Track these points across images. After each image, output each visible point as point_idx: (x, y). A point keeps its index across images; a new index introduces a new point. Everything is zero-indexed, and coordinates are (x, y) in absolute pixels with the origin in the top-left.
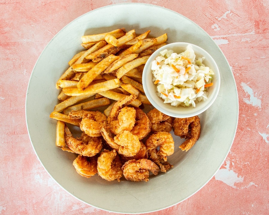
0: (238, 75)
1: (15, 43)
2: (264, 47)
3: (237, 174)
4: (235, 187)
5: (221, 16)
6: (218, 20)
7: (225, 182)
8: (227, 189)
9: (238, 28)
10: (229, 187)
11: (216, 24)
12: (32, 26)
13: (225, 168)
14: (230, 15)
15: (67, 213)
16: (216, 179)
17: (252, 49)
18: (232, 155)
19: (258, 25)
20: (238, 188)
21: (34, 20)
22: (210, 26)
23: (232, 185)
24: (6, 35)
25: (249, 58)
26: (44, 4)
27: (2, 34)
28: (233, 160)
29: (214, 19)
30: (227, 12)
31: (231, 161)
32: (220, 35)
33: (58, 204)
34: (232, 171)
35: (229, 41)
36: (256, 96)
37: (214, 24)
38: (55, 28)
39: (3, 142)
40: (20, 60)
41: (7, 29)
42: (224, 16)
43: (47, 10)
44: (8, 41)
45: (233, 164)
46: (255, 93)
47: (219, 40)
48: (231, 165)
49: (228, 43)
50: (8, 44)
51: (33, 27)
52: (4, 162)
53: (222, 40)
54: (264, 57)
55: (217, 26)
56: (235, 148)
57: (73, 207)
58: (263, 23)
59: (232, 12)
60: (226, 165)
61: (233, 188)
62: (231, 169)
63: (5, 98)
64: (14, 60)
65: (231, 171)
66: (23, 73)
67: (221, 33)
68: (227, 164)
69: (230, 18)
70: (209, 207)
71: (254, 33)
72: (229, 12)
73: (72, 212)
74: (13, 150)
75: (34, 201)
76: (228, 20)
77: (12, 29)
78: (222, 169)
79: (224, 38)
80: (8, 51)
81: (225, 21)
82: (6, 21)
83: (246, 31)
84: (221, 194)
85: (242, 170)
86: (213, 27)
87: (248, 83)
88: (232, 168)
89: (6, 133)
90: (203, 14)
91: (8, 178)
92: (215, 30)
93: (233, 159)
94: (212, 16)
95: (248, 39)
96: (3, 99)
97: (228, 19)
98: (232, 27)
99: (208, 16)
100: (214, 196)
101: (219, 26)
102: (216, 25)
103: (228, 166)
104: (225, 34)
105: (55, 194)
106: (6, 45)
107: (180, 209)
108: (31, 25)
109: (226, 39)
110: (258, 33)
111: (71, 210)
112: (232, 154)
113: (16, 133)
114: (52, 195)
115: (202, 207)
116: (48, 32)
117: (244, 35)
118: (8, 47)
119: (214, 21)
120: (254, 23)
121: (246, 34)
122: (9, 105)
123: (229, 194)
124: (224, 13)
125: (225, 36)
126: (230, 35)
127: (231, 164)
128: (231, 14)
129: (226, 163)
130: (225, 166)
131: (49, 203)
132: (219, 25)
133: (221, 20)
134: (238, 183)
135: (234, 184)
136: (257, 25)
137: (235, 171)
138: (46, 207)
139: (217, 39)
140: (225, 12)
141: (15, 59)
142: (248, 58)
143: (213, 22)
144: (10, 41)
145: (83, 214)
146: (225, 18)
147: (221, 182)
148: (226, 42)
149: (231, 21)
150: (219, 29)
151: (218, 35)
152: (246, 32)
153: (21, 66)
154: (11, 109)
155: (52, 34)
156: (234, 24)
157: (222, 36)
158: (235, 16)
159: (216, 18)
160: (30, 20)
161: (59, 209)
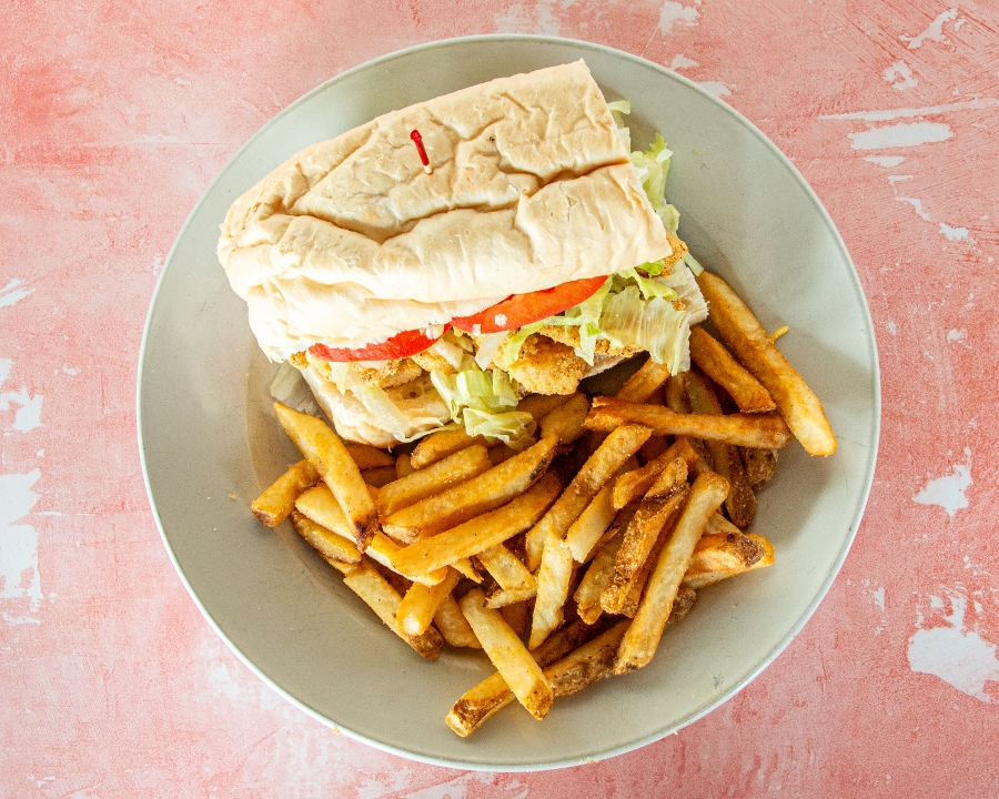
0: (991, 260)
1: (114, 149)
3: (995, 646)
5: (922, 29)
7: (948, 678)
8: (956, 707)
9: (990, 78)
10: (964, 698)
11: (902, 62)
12: (178, 80)
13: (949, 625)
14: (957, 25)
16: (915, 667)
18: (975, 573)
21: (186, 57)
22: (879, 72)
23: (975, 690)
24: (75, 119)
27: (60, 116)
28: (976, 593)
29: (894, 42)
30: (945, 16)
31: (969, 596)
32: (918, 107)
33: (303, 780)
34: (974, 637)
35: (953, 129)
37: (894, 64)
38: (269, 89)
39: (78, 544)
40: (137, 217)
41: (78, 97)
43: (237, 19)
44: (86, 145)
45: (978, 607)
47: (914, 125)
48: (970, 614)
49: (950, 135)
51: (183, 86)
52: (85, 618)
53: (927, 125)
55: (906, 73)
56: (985, 548)
57: (361, 790)
59: (962, 12)
60: (950, 612)
61: (980, 703)
62: (970, 629)
63: (79, 370)
64: (113, 219)
65: (970, 634)
66: (148, 268)
67: (922, 97)
68: (954, 608)
69: (956, 40)
70: (888, 777)
72: (953, 13)
74: (119, 573)
75: (207, 769)
76: (946, 48)
77: (101, 96)
78: (936, 630)
79: (932, 119)
80: (84, 184)
81: (935, 52)
82: (75, 67)
84: (935, 725)
86: (889, 75)
88: (977, 624)
89: (89, 508)
90: (851, 26)
91: (102, 681)
92: (899, 87)
93: (979, 588)
94: (884, 33)
96: (72, 372)
97: (948, 42)
98: (965, 74)
99: (868, 33)
100: (908, 736)
101: (915, 73)
102: (900, 67)
103: (957, 617)
104: (939, 103)
105: (290, 740)
107: (778, 788)
108: (172, 78)
109: (944, 121)
112: (972, 570)
113: (127, 506)
116: (243, 102)
118: (87, 169)
119: (894, 51)
122: (99, 395)
123: (967, 726)
124: (933, 20)
125: (936, 110)
126: (957, 106)
127: (970, 610)
128: (961, 22)
129: (950, 604)
130: (947, 619)
131: (265, 775)
132: (914, 65)
133: (919, 45)
135: (982, 687)
137: (985, 637)
138: (254, 793)
139: (907, 121)
141: (118, 214)
143: (890, 57)
144: (92, 145)
147: (933, 681)
148: (941, 132)
149: (960, 51)
150: (912, 83)
151: (909, 105)
153: (142, 241)
154: (107, 411)
155: (260, 114)
156: (971, 60)
157: (926, 111)
158: (976, 28)
159: (903, 38)
160: (169, 61)
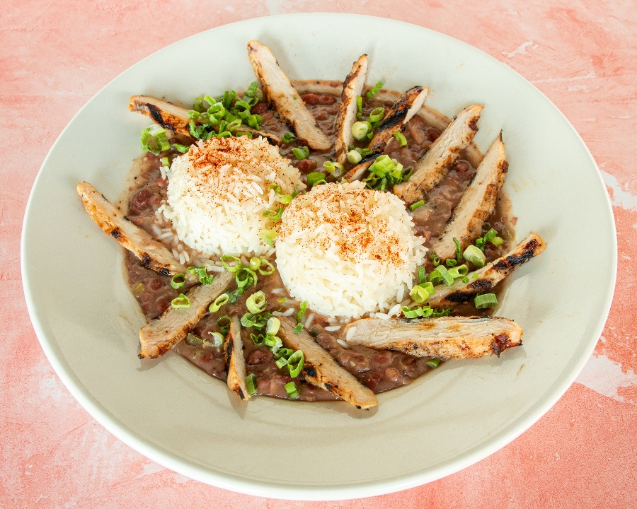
2: (623, 100)
4: (621, 399)
6: (508, 56)
15: (125, 484)
17: (596, 103)
19: (601, 62)
20: (631, 401)
25: (593, 120)
26: (113, 33)
36: (627, 189)
42: (521, 49)
46: (624, 184)
50: (17, 100)
54: (627, 117)
58: (612, 59)
71: (595, 76)
73: (141, 480)
83: (576, 73)
85: (630, 354)
87: (603, 165)
95: (584, 87)
106: (14, 101)
110: (604, 75)
111: (140, 476)
114: (87, 433)
115: (535, 456)
117: (571, 80)
120: (591, 60)
121: (575, 78)
134: (627, 389)
136: (598, 61)
140: (522, 43)
142: (589, 120)
145: (175, 486)
146: (524, 52)
152: (575, 76)
161: (103, 472)
